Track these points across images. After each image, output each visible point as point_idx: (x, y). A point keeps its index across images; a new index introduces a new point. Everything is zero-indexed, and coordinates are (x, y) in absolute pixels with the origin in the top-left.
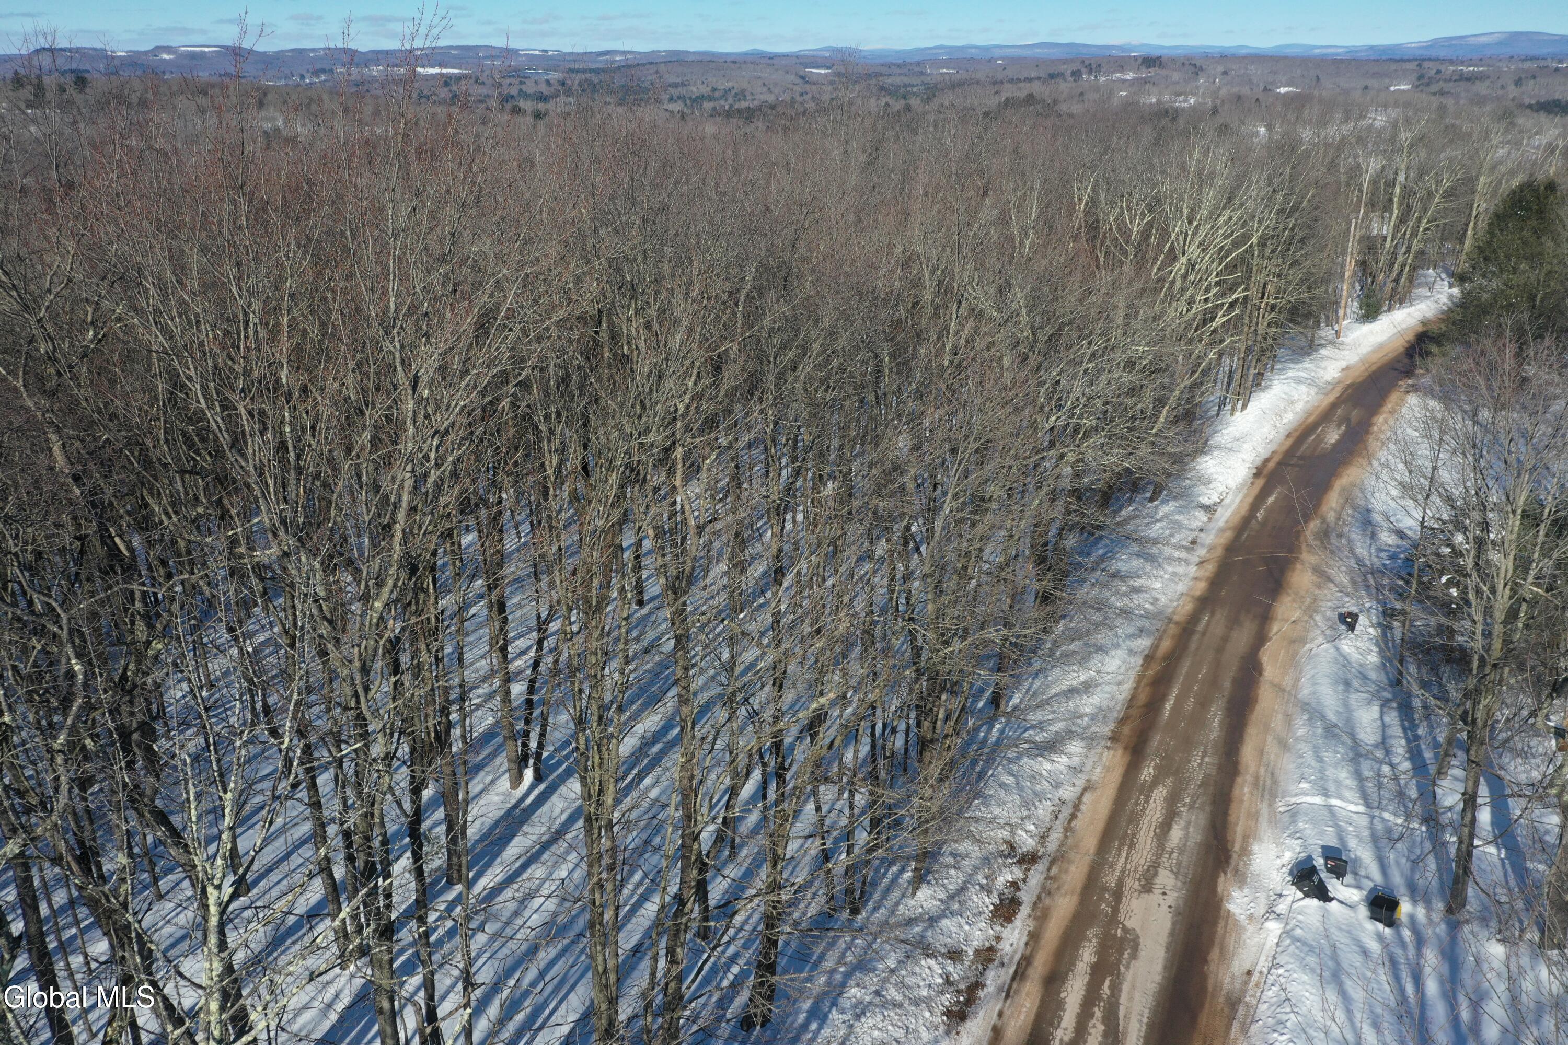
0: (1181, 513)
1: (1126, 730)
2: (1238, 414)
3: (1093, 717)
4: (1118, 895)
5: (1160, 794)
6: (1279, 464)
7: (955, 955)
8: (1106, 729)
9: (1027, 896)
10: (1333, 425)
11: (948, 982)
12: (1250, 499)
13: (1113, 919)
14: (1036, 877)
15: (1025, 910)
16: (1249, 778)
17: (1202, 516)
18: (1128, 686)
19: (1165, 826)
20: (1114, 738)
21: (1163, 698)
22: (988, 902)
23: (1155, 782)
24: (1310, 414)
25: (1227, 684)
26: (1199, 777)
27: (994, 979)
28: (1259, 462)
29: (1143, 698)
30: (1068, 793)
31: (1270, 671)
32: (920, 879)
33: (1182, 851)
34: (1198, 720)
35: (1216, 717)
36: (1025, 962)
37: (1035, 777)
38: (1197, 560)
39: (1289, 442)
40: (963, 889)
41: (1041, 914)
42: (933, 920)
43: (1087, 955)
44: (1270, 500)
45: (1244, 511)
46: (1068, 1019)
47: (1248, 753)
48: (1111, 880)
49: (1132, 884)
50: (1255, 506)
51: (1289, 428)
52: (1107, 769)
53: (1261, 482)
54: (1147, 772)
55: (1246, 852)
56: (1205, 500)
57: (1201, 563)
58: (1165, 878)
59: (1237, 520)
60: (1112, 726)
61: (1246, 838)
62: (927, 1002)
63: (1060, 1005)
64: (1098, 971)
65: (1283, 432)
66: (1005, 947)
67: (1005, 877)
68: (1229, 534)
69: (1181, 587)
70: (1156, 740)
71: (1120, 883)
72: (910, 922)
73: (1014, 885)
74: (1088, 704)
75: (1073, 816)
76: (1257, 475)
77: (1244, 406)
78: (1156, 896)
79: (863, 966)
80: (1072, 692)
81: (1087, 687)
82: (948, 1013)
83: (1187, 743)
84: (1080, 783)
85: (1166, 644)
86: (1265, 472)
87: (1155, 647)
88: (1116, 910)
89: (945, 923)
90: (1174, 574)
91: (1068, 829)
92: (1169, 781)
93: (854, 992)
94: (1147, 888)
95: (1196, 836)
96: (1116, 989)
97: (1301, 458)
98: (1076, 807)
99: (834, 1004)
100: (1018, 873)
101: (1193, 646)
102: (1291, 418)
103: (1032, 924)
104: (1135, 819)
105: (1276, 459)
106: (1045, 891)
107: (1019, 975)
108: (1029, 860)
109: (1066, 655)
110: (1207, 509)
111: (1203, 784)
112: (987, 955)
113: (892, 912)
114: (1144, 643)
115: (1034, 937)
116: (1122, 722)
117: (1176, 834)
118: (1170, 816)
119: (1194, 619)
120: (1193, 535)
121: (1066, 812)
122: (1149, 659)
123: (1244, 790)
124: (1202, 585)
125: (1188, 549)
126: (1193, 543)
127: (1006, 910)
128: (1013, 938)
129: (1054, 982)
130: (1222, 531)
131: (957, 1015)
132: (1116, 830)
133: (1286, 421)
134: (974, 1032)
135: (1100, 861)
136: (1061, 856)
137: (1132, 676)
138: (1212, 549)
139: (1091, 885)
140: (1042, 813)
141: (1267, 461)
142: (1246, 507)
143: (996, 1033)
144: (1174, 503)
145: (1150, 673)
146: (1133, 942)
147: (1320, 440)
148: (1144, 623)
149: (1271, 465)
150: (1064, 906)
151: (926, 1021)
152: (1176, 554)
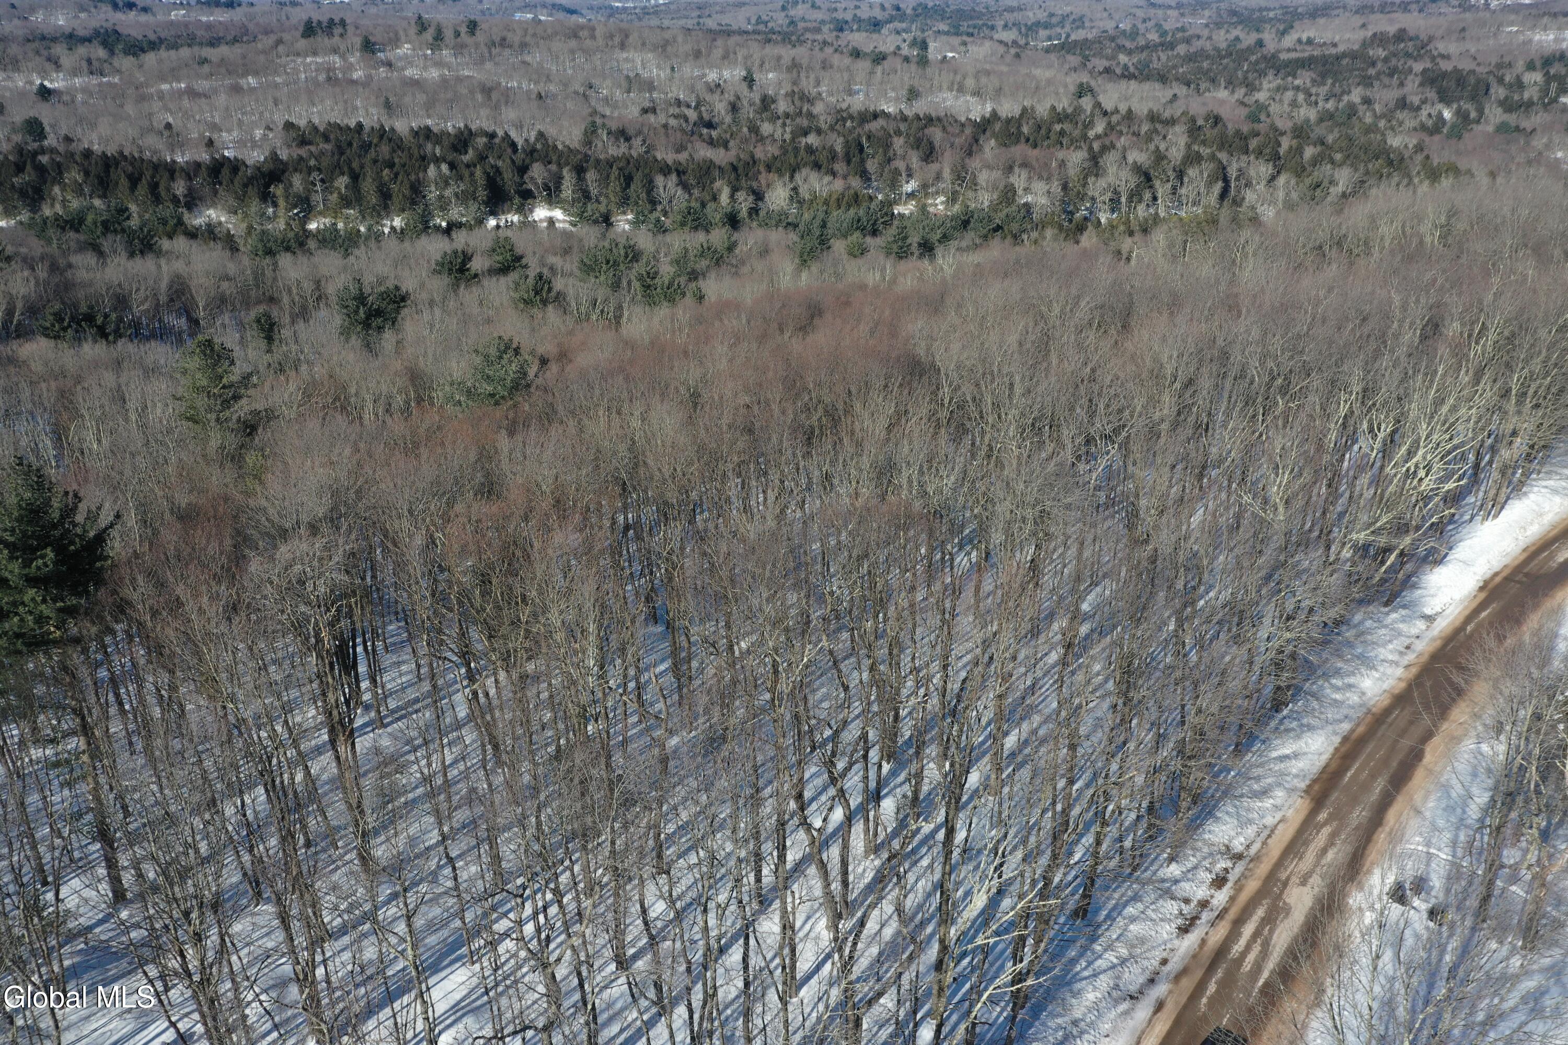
0: (1403, 621)
1: (1316, 787)
2: (1487, 523)
3: (1296, 776)
4: (1285, 884)
5: (1326, 831)
6: (1507, 579)
7: (1187, 901)
8: (1303, 785)
9: (1232, 877)
11: (1181, 913)
12: (1467, 612)
13: (1279, 896)
14: (1240, 868)
15: (1229, 884)
16: (1387, 829)
17: (1421, 625)
18: (1325, 757)
19: (1324, 851)
20: (1307, 791)
21: (1347, 769)
22: (1208, 877)
23: (1327, 822)
24: (1554, 527)
25: (1395, 764)
26: (1355, 823)
27: (1206, 916)
28: (1488, 576)
29: (1334, 765)
30: (1269, 821)
31: (1428, 758)
32: (1171, 859)
33: (1330, 866)
34: (1366, 787)
35: (1380, 785)
36: (1225, 910)
37: (1248, 810)
38: (1406, 663)
39: (1525, 555)
40: (1195, 868)
41: (1238, 888)
42: (1176, 882)
43: (1260, 912)
44: (1484, 614)
45: (1458, 623)
46: (1243, 942)
47: (1391, 816)
48: (1283, 876)
49: (1295, 880)
50: (1468, 619)
51: (1529, 541)
52: (1297, 811)
53: (1483, 596)
54: (1322, 816)
55: (1369, 872)
56: (1428, 611)
57: (1407, 667)
58: (1316, 880)
59: (1449, 631)
60: (1308, 782)
61: (1372, 864)
62: (1169, 921)
63: (1240, 934)
64: (1264, 922)
65: (1522, 544)
66: (1215, 902)
67: (1222, 864)
68: (1438, 643)
69: (1386, 686)
70: (1334, 796)
71: (1288, 879)
72: (1163, 881)
73: (1226, 870)
74: (1296, 766)
75: (1269, 836)
76: (1481, 589)
77: (1496, 516)
78: (1306, 890)
79: (1136, 898)
80: (1287, 757)
81: (1296, 755)
82: (1179, 928)
83: (1354, 801)
84: (1278, 816)
85: (1361, 729)
86: (1491, 586)
87: (1352, 731)
88: (1282, 892)
89: (1183, 884)
90: (1384, 674)
91: (1264, 843)
92: (1335, 824)
93: (1130, 910)
94: (1303, 883)
95: (1342, 860)
96: (1271, 932)
97: (1527, 575)
98: (1272, 831)
99: (1120, 914)
100: (1229, 864)
101: (1380, 733)
102: (1535, 531)
103: (1232, 892)
104: (1306, 843)
105: (1504, 574)
106: (1243, 876)
107: (1220, 917)
108: (1239, 857)
109: (1288, 730)
110: (1430, 619)
111: (1357, 828)
112: (1204, 904)
113: (1155, 873)
114: (1346, 727)
115: (1232, 899)
116: (1315, 781)
117: (1330, 855)
118: (1330, 843)
119: (1387, 711)
120: (1408, 641)
121: (1266, 833)
122: (1345, 739)
123: (1381, 836)
124: (1403, 685)
125: (1401, 654)
126: (1408, 648)
127: (1219, 882)
128: (1220, 898)
129: (1239, 922)
130: (1433, 639)
131: (1184, 930)
132: (1293, 848)
133: (1529, 533)
134: (1191, 940)
135: (1279, 864)
136: (1256, 858)
137: (1331, 750)
138: (1420, 654)
139: (1271, 877)
140: (1251, 831)
141: (1496, 574)
142: (1462, 619)
143: (1203, 942)
144: (1403, 612)
145: (1343, 749)
146: (1287, 910)
147: (1551, 557)
148: (1351, 712)
149: (1498, 579)
150: (1252, 886)
151: (1167, 930)
152: (1390, 657)
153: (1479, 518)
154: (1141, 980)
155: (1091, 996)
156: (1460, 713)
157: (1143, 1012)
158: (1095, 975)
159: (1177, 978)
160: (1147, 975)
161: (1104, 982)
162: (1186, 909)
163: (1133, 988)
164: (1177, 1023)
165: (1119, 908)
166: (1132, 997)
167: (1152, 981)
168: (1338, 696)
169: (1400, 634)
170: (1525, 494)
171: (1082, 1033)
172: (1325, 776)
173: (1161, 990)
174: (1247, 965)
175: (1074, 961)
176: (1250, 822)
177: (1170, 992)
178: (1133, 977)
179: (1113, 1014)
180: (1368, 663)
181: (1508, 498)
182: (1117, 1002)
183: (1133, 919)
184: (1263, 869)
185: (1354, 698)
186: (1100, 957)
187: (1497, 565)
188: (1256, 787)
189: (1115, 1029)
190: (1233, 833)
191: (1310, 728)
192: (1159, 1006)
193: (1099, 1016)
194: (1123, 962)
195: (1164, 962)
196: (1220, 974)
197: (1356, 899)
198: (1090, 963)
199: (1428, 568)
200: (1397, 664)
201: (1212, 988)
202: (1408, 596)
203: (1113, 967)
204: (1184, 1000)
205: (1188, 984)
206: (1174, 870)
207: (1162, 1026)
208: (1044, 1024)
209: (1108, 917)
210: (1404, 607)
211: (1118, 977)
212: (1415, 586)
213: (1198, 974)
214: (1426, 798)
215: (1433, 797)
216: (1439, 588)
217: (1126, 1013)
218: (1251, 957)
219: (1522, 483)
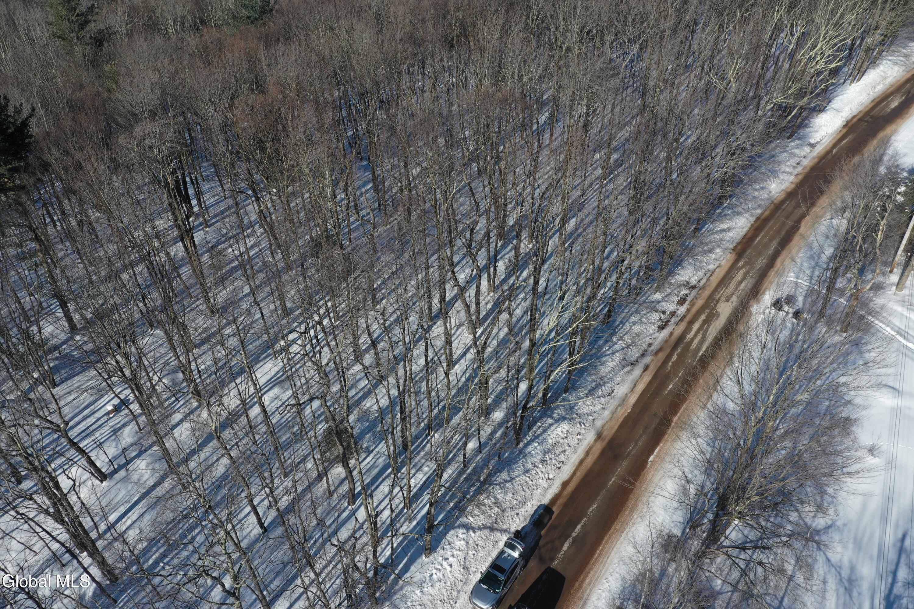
0: (797, 148)
1: (739, 247)
2: (853, 85)
3: (728, 241)
4: (718, 301)
5: (743, 271)
6: (860, 120)
7: (664, 312)
8: (732, 246)
9: (689, 299)
10: (899, 95)
11: (660, 319)
12: (834, 141)
13: (714, 308)
14: (694, 293)
15: (688, 302)
16: (776, 269)
17: (807, 149)
18: (745, 230)
19: (741, 282)
20: (734, 249)
21: (757, 236)
22: (677, 299)
23: (743, 267)
24: (892, 86)
25: (784, 232)
26: (758, 266)
27: (673, 320)
28: (849, 118)
29: (749, 235)
30: (712, 267)
31: (802, 229)
32: (657, 290)
33: (743, 291)
34: (766, 246)
35: (774, 245)
36: (684, 316)
37: (701, 262)
38: (796, 173)
39: (873, 104)
40: (669, 294)
41: (692, 304)
42: (659, 302)
43: (703, 317)
44: (844, 142)
45: (828, 148)
46: (692, 333)
47: (779, 261)
48: (717, 297)
49: (723, 299)
50: (835, 146)
51: (875, 95)
52: (728, 261)
53: (845, 130)
54: (741, 263)
55: (764, 293)
56: (812, 141)
57: (797, 175)
58: (734, 298)
59: (823, 152)
60: (734, 244)
61: (766, 288)
62: (654, 323)
63: (691, 329)
64: (705, 322)
65: (872, 98)
66: (679, 312)
67: (684, 292)
68: (816, 160)
69: (783, 187)
70: (749, 251)
71: (719, 298)
72: (652, 302)
73: (686, 295)
74: (729, 235)
75: (711, 275)
76: (844, 126)
77: (859, 80)
78: (729, 304)
79: (637, 312)
80: (724, 230)
81: (729, 229)
82: (659, 327)
83: (759, 254)
84: (717, 264)
85: (767, 213)
86: (850, 124)
87: (762, 214)
88: (715, 306)
89: (662, 303)
90: (783, 180)
91: (708, 279)
92: (747, 267)
93: (633, 319)
94: (727, 301)
95: (750, 286)
96: (708, 327)
97: (872, 117)
98: (713, 273)
99: (627, 320)
100: (688, 291)
101: (777, 215)
102: (880, 88)
103: (689, 307)
104: (731, 279)
105: (858, 117)
106: (696, 298)
107: (681, 320)
108: (693, 287)
109: (725, 215)
110: (813, 146)
111: (759, 269)
112: (673, 314)
113: (647, 298)
114: (759, 211)
115: (688, 310)
116: (738, 244)
117: (743, 285)
118: (743, 279)
119: (782, 202)
120: (799, 160)
121: (710, 273)
122: (758, 218)
123: (772, 273)
124: (793, 186)
125: (794, 167)
126: (798, 164)
127: (682, 302)
128: (682, 310)
129: (691, 323)
130: (814, 158)
131: (661, 328)
132: (724, 282)
133: (876, 90)
134: (665, 333)
135: (715, 291)
136: (703, 288)
137: (749, 225)
138: (805, 167)
139: (711, 297)
140: (701, 273)
141: (854, 117)
142: (831, 145)
143: (672, 333)
144: (797, 142)
145: (756, 225)
146: (718, 315)
147: (887, 105)
148: (762, 203)
149: (855, 120)
150: (700, 303)
151: (652, 329)
152: (788, 170)
153: (849, 81)
154: (638, 355)
155: (611, 364)
156: (824, 201)
157: (638, 371)
158: (613, 353)
159: (656, 353)
160: (641, 352)
161: (618, 357)
162: (663, 317)
163: (633, 359)
164: (655, 376)
165: (627, 318)
166: (632, 364)
167: (643, 355)
168: (756, 193)
169: (794, 155)
170: (878, 65)
171: (605, 383)
172: (744, 240)
173: (647, 360)
174: (694, 345)
175: (601, 347)
176: (701, 268)
177: (652, 360)
178: (634, 353)
179: (622, 373)
180: (774, 173)
181: (867, 68)
182: (624, 367)
183: (635, 323)
184: (707, 293)
185: (764, 195)
186: (616, 343)
187: (855, 111)
188: (706, 248)
189: (623, 380)
190: (691, 275)
191: (739, 214)
192: (646, 368)
193: (615, 375)
194: (628, 346)
195: (650, 345)
196: (679, 350)
197: (755, 308)
198: (610, 347)
199: (815, 114)
200: (791, 173)
201: (675, 357)
202: (802, 132)
203: (623, 349)
204: (659, 364)
205: (662, 356)
206: (658, 296)
207: (647, 378)
208: (585, 379)
209: (621, 322)
210: (799, 139)
211: (625, 354)
212: (806, 126)
213: (668, 350)
214: (799, 251)
215: (803, 250)
216: (820, 127)
217: (629, 372)
218: (696, 341)
219: (876, 58)
